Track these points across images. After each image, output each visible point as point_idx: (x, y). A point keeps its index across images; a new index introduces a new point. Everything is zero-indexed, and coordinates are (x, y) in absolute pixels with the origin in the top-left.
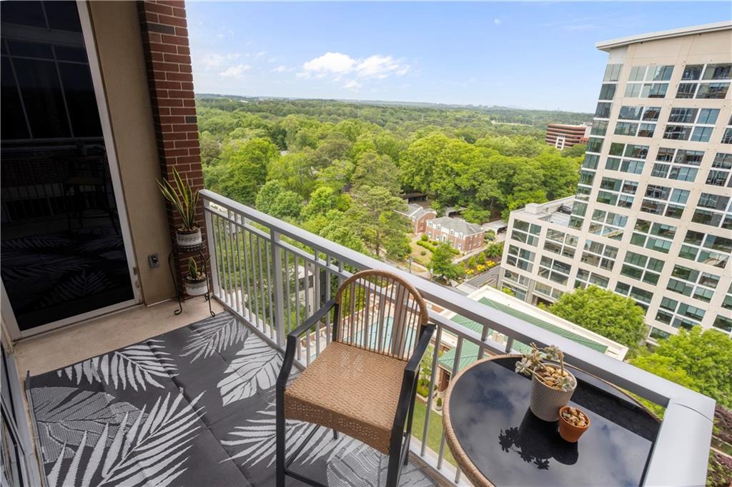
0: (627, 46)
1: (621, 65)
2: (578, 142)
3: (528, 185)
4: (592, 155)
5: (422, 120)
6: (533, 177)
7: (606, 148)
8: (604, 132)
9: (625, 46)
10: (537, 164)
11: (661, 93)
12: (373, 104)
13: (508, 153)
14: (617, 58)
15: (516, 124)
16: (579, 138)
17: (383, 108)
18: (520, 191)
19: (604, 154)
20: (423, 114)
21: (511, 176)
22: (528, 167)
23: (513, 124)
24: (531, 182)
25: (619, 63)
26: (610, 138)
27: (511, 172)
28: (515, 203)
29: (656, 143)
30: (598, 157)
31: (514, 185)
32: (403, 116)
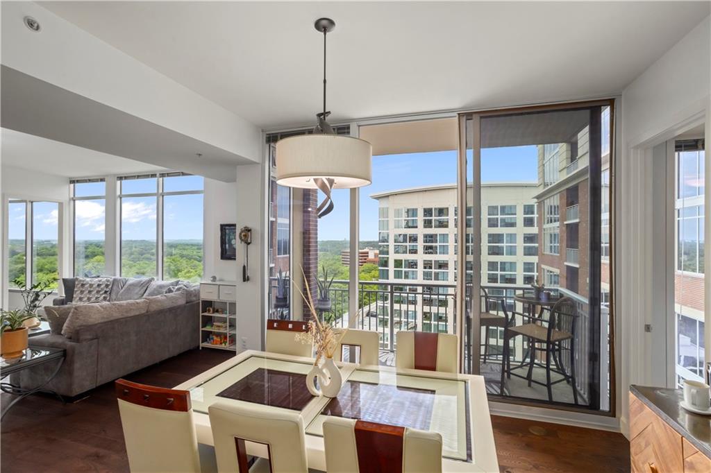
0: (388, 196)
1: (388, 208)
2: (365, 262)
4: (383, 270)
7: (391, 264)
8: (387, 253)
9: (387, 196)
11: (415, 225)
12: (187, 242)
14: (384, 204)
16: (365, 259)
17: (198, 246)
19: (391, 268)
25: (385, 206)
26: (392, 257)
29: (421, 257)
30: (388, 270)
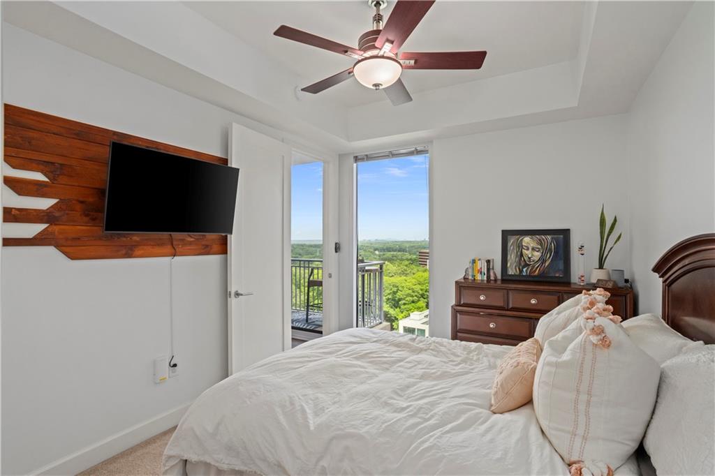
3: (410, 299)
5: (318, 254)
6: (414, 292)
10: (414, 281)
13: (391, 275)
15: (395, 253)
18: (405, 304)
20: (318, 250)
21: (395, 293)
22: (408, 284)
23: (392, 253)
24: (412, 296)
27: (395, 289)
28: (403, 315)
31: (400, 300)
32: (301, 251)
